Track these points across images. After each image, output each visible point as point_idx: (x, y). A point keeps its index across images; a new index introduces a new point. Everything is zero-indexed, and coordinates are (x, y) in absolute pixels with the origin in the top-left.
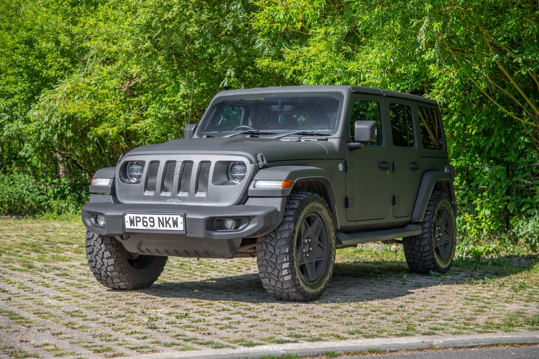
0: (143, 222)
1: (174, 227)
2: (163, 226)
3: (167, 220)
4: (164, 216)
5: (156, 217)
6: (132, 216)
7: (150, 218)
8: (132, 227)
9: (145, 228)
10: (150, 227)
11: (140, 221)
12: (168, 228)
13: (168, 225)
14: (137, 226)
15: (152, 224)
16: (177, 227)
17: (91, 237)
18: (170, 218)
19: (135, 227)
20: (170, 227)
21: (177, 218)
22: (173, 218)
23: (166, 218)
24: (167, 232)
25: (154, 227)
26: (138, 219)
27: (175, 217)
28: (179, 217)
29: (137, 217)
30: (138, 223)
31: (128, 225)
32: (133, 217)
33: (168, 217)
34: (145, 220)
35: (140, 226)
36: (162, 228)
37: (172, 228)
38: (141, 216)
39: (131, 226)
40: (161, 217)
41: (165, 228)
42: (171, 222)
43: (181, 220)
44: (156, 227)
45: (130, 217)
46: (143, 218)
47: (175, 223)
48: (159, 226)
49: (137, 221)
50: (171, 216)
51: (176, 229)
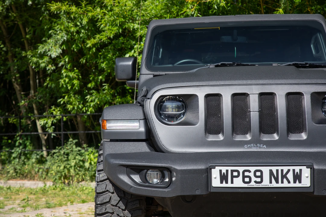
0: (244, 177)
1: (295, 182)
2: (277, 182)
3: (284, 173)
4: (280, 168)
5: (266, 170)
6: (224, 169)
7: (256, 171)
8: (224, 185)
9: (246, 185)
10: (255, 184)
11: (238, 176)
12: (286, 184)
13: (285, 180)
14: (232, 182)
15: (259, 180)
16: (300, 182)
17: (108, 200)
18: (289, 171)
19: (229, 185)
20: (289, 182)
21: (301, 170)
22: (294, 170)
23: (282, 171)
24: (282, 190)
25: (262, 184)
26: (235, 174)
27: (297, 169)
28: (304, 168)
29: (232, 171)
30: (234, 179)
31: (216, 182)
32: (227, 171)
33: (285, 169)
34: (247, 174)
35: (238, 183)
36: (274, 184)
37: (292, 185)
38: (241, 169)
39: (222, 182)
40: (274, 169)
41: (280, 185)
42: (290, 176)
43: (306, 173)
44: (266, 183)
45: (221, 171)
46: (244, 171)
47: (298, 177)
48: (271, 182)
49: (233, 177)
50: (291, 168)
51: (297, 185)
